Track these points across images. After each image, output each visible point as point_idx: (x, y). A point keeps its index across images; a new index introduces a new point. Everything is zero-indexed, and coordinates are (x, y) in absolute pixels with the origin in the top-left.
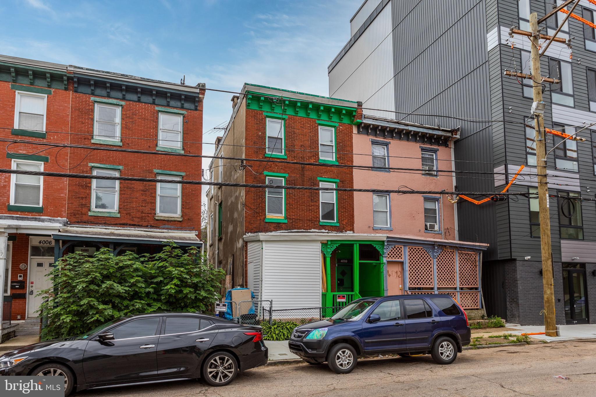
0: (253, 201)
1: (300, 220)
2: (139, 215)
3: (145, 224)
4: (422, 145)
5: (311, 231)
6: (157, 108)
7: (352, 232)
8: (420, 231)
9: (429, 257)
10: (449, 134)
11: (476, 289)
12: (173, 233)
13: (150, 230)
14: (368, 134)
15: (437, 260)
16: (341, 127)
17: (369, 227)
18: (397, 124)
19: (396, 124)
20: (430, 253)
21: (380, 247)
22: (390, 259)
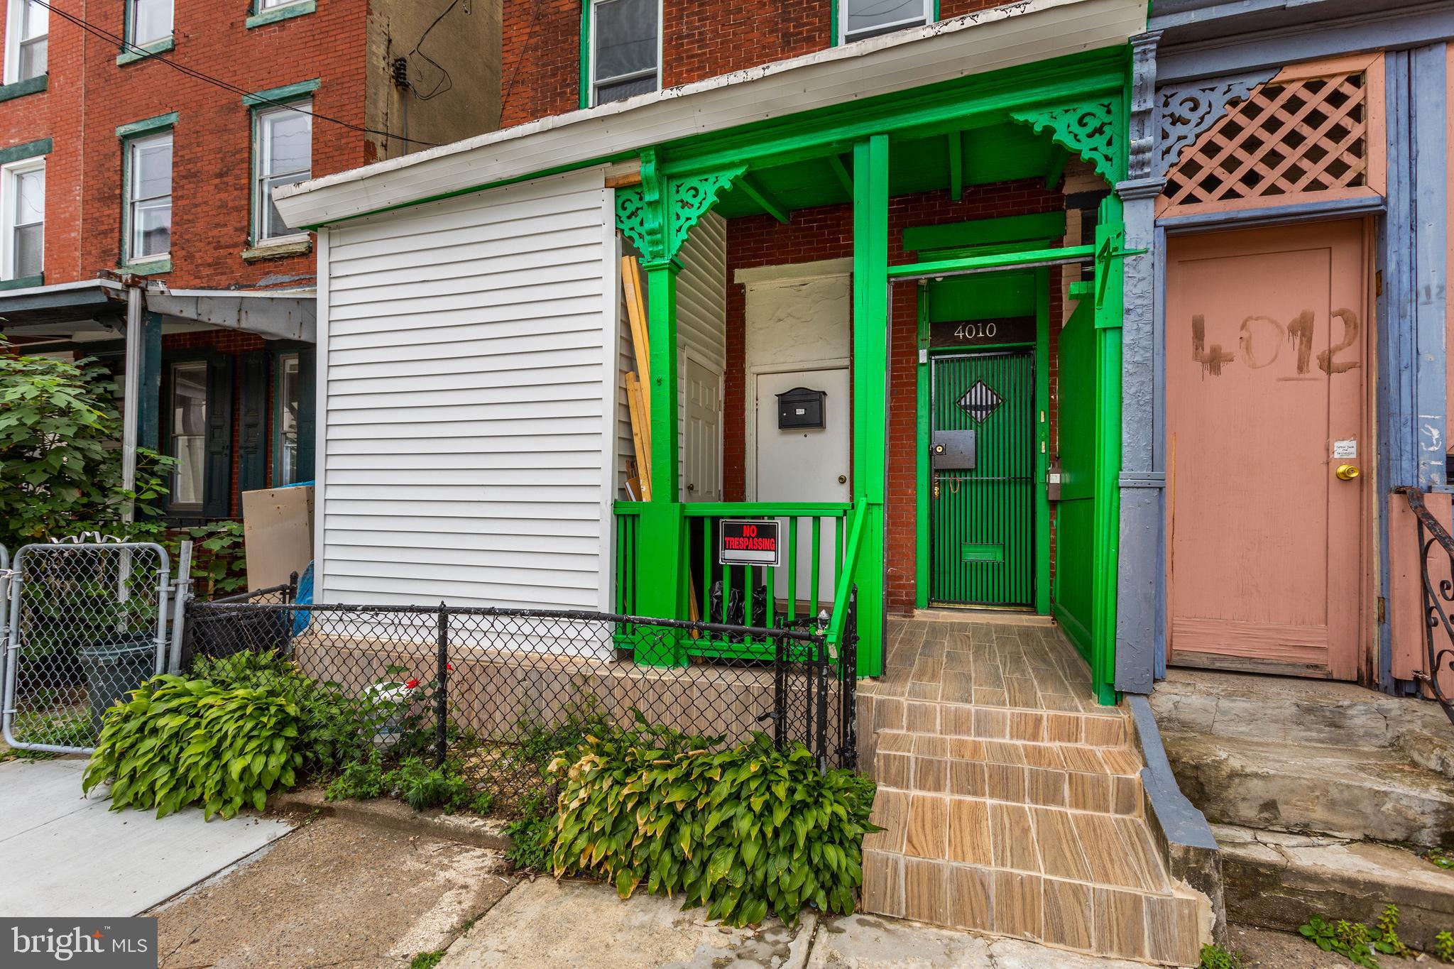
2: (211, 254)
3: (223, 281)
21: (1093, 124)
22: (1211, 208)
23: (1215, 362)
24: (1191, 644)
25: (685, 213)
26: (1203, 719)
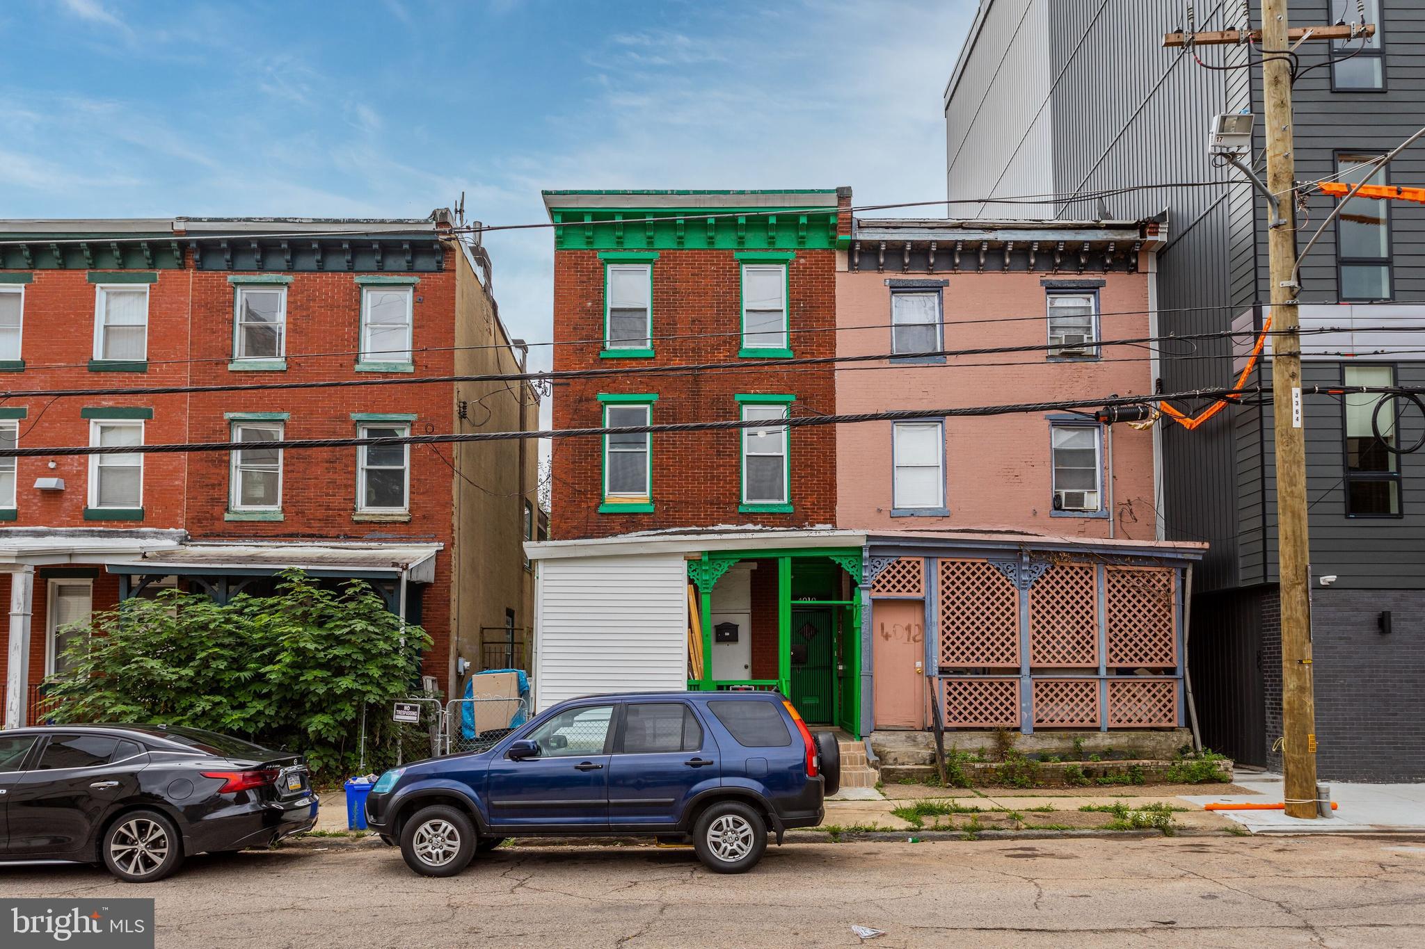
0: (571, 466)
1: (687, 503)
2: (321, 513)
3: (333, 532)
4: (1049, 277)
5: (716, 528)
6: (358, 279)
7: (829, 526)
8: (1035, 513)
9: (1008, 584)
10: (1134, 236)
11: (1171, 671)
12: (390, 548)
13: (343, 544)
14: (879, 269)
15: (1034, 592)
16: (802, 261)
17: (880, 511)
18: (960, 231)
19: (955, 231)
20: (1012, 574)
21: (853, 564)
22: (884, 595)
23: (887, 637)
24: (882, 722)
25: (716, 573)
26: (883, 743)
